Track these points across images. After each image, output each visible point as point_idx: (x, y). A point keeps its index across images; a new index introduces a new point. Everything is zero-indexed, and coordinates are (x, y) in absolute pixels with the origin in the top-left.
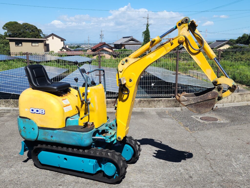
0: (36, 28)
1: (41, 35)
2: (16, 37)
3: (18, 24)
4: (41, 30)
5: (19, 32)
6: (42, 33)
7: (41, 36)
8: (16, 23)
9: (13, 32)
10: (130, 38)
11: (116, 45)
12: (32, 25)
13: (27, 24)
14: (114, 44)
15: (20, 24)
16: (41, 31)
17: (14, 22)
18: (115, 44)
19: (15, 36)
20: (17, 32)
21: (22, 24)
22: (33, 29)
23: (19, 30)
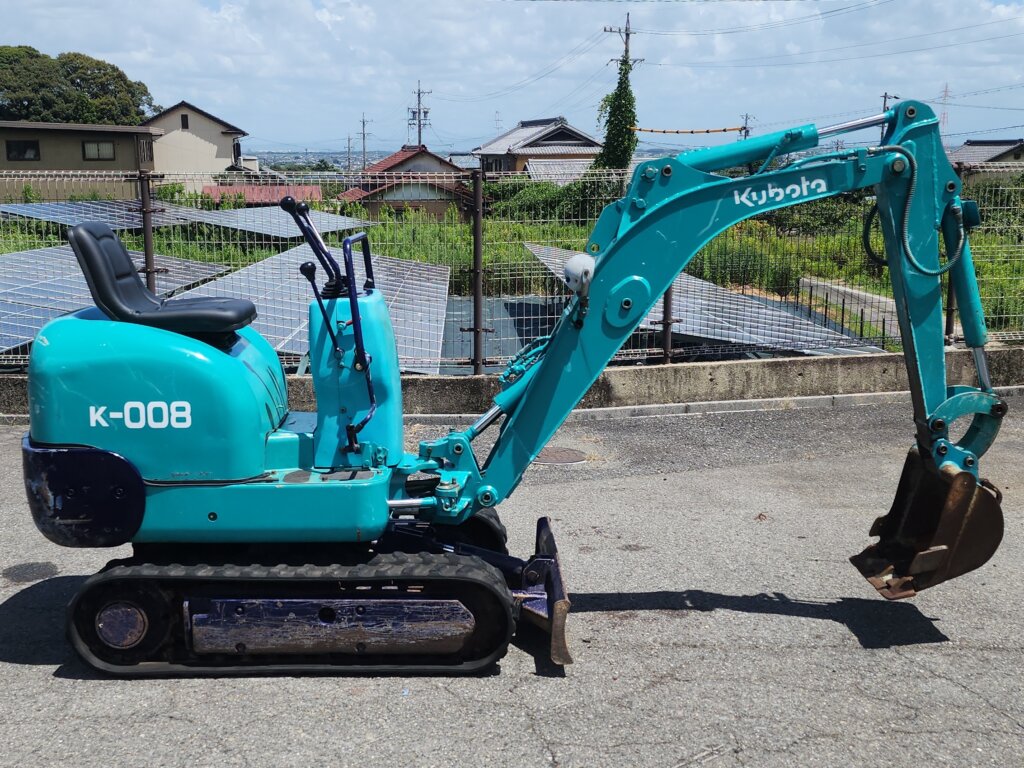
0: (121, 77)
1: (145, 108)
2: (27, 117)
3: (38, 56)
4: (144, 85)
5: (43, 92)
6: (151, 99)
7: (143, 113)
8: (31, 53)
9: (13, 96)
10: (552, 128)
11: (490, 161)
12: (103, 63)
13: (77, 56)
14: (479, 152)
15: (45, 57)
16: (145, 92)
17: (20, 47)
18: (482, 155)
19: (24, 112)
20: (32, 95)
21: (54, 56)
22: (104, 79)
23: (42, 86)
